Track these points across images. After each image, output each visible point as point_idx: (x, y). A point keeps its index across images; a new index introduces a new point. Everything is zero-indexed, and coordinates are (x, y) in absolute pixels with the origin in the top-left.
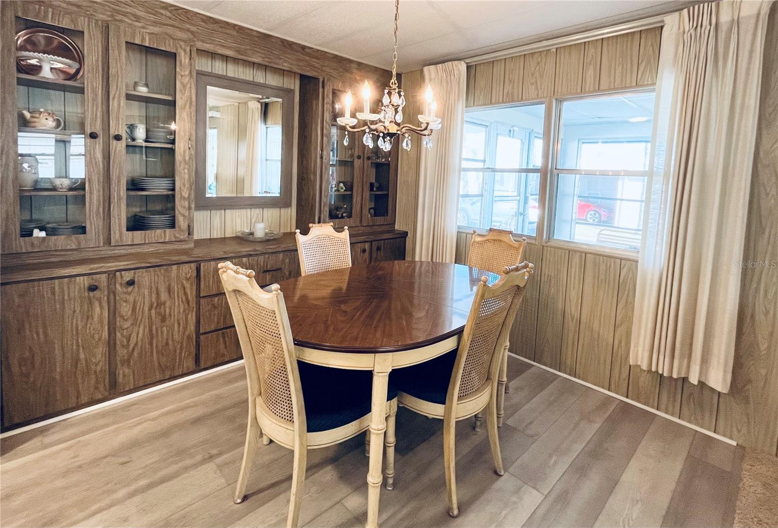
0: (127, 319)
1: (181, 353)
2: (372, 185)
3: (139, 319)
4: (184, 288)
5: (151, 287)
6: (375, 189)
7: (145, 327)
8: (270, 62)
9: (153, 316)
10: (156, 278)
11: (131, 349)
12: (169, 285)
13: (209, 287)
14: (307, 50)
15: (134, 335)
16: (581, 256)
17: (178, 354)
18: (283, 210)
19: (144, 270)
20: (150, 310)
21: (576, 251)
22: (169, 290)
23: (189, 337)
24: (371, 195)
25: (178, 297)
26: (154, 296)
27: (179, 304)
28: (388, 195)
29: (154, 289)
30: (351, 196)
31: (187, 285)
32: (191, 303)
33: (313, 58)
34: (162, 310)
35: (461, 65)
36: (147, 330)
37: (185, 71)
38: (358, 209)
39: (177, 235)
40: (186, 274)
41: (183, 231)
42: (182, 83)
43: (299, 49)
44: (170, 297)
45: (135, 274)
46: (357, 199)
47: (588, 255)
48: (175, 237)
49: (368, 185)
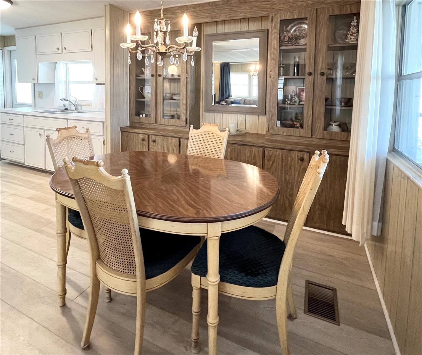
5: (161, 145)
10: (163, 142)
18: (260, 117)
31: (175, 149)
38: (310, 122)
39: (181, 123)
41: (183, 121)
45: (157, 137)
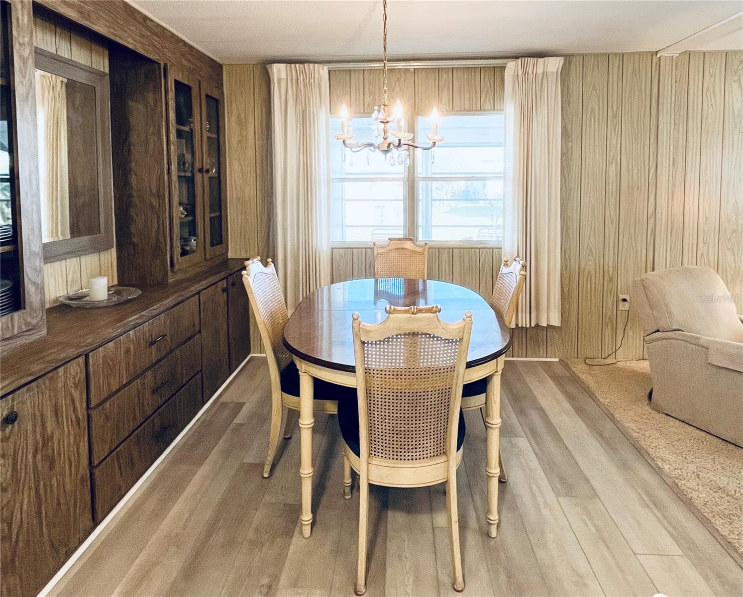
0: (7, 486)
1: (75, 510)
3: (22, 478)
4: (73, 402)
5: (35, 415)
7: (30, 488)
8: (115, 35)
9: (39, 464)
10: (40, 395)
11: (14, 537)
12: (56, 404)
13: (100, 387)
14: (149, 23)
15: (17, 513)
16: (449, 252)
17: (72, 514)
19: (25, 388)
20: (35, 456)
21: (444, 248)
22: (56, 412)
23: (83, 480)
25: (67, 418)
26: (38, 430)
27: (69, 430)
28: (221, 216)
29: (39, 418)
30: (194, 223)
31: (77, 396)
32: (81, 423)
33: (155, 35)
34: (50, 451)
35: (323, 69)
36: (33, 493)
37: (24, 37)
39: (29, 320)
40: (74, 378)
41: (35, 311)
42: (21, 57)
43: (141, 20)
44: (58, 422)
45: (13, 400)
47: (455, 250)
48: (27, 324)
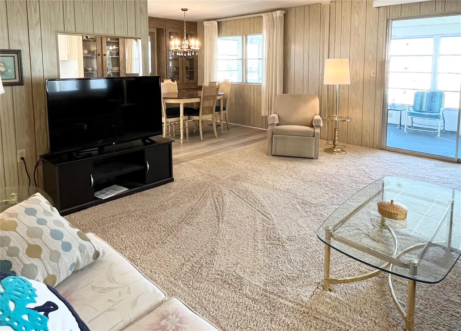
2: (187, 68)
6: (188, 69)
24: (187, 72)
28: (194, 71)
30: (178, 72)
35: (215, 22)
38: (182, 77)
46: (181, 73)
49: (185, 67)
